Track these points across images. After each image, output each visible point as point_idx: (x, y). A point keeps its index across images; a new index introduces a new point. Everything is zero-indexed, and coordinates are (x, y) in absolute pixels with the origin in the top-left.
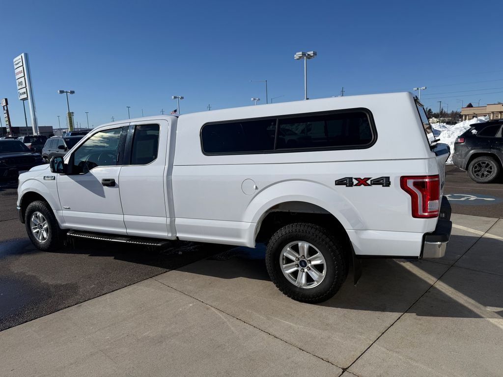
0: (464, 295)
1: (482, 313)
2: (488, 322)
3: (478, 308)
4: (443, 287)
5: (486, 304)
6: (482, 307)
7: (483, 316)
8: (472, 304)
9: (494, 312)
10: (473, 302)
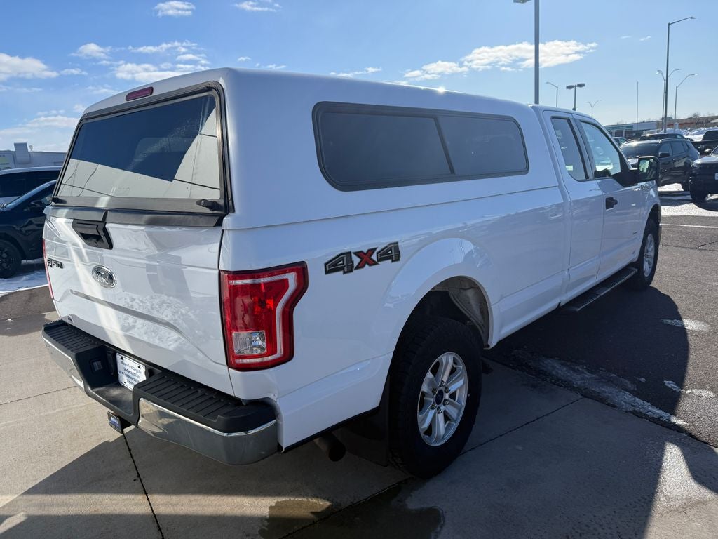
0: (79, 513)
1: (30, 501)
2: (11, 493)
3: (40, 506)
4: (130, 504)
5: (31, 521)
6: (35, 511)
7: (25, 497)
8: (52, 505)
9: (12, 516)
10: (54, 511)
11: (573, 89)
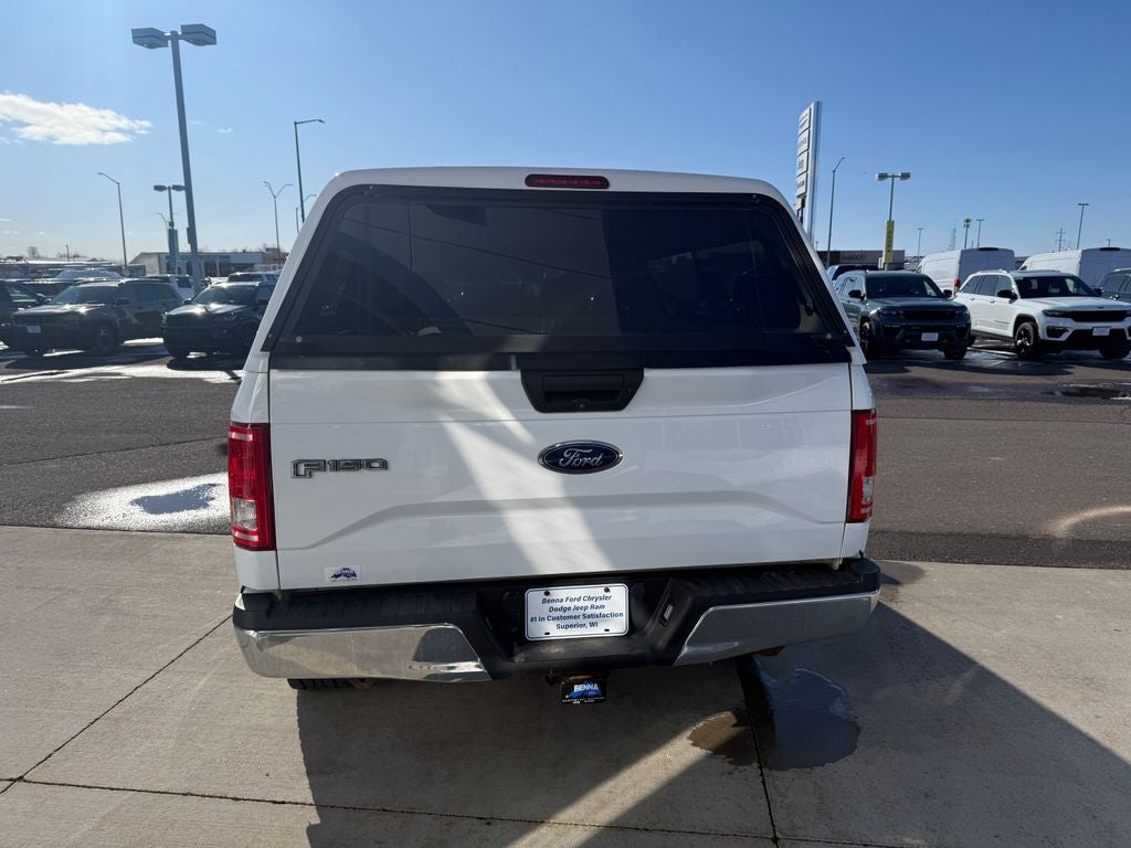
11: (166, 192)
